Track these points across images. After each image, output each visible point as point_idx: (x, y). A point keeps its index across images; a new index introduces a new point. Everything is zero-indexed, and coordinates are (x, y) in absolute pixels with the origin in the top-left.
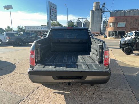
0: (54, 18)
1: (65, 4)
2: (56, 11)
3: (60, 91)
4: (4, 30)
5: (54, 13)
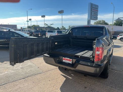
0: (94, 18)
1: (112, 3)
2: (97, 11)
3: (66, 75)
4: (60, 29)
5: (95, 13)
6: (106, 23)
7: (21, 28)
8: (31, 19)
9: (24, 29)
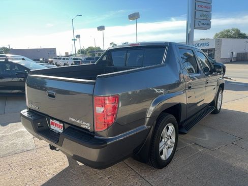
5: (204, 13)
6: (241, 34)
7: (67, 53)
8: (79, 36)
9: (71, 55)
